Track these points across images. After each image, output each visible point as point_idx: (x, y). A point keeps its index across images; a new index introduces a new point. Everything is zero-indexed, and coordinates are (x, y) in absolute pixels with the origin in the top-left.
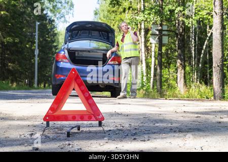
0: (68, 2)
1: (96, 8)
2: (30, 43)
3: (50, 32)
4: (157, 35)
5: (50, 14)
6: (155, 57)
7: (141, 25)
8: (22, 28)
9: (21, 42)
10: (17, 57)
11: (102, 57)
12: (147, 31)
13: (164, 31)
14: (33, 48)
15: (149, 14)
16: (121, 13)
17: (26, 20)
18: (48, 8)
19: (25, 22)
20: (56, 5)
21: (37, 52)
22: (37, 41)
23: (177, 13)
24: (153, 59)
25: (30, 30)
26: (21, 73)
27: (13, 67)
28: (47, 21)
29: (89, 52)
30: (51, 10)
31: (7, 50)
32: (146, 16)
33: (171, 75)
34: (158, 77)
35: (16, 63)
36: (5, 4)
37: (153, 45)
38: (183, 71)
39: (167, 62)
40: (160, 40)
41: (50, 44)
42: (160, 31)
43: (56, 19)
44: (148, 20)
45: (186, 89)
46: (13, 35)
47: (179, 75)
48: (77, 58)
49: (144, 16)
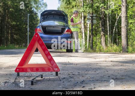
0: (44, 4)
1: (58, 7)
2: (25, 25)
3: (35, 19)
4: (90, 19)
5: (35, 10)
6: (89, 31)
7: (82, 14)
8: (21, 17)
9: (20, 24)
10: (18, 32)
11: (61, 30)
12: (85, 17)
13: (94, 17)
14: (27, 27)
15: (86, 8)
16: (71, 8)
17: (23, 13)
18: (34, 7)
19: (22, 14)
20: (38, 6)
21: (28, 29)
22: (28, 24)
23: (101, 7)
24: (88, 32)
25: (25, 18)
26: (21, 40)
27: (16, 37)
28: (34, 14)
29: (54, 27)
30: (36, 8)
31: (14, 28)
32: (85, 9)
33: (97, 40)
34: (91, 41)
35: (18, 35)
36: (12, 5)
37: (88, 25)
38: (104, 38)
39: (96, 34)
40: (92, 22)
41: (36, 25)
42: (92, 17)
43: (38, 13)
44: (86, 11)
45: (106, 47)
46: (16, 20)
47: (102, 40)
48: (47, 31)
49: (83, 9)
